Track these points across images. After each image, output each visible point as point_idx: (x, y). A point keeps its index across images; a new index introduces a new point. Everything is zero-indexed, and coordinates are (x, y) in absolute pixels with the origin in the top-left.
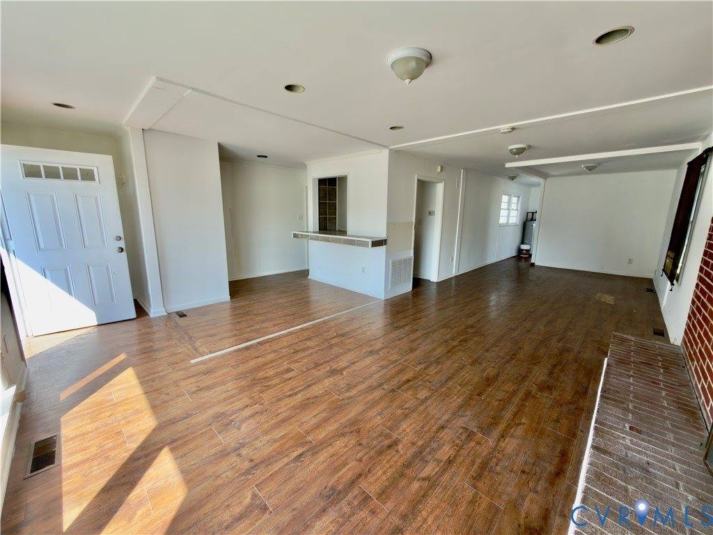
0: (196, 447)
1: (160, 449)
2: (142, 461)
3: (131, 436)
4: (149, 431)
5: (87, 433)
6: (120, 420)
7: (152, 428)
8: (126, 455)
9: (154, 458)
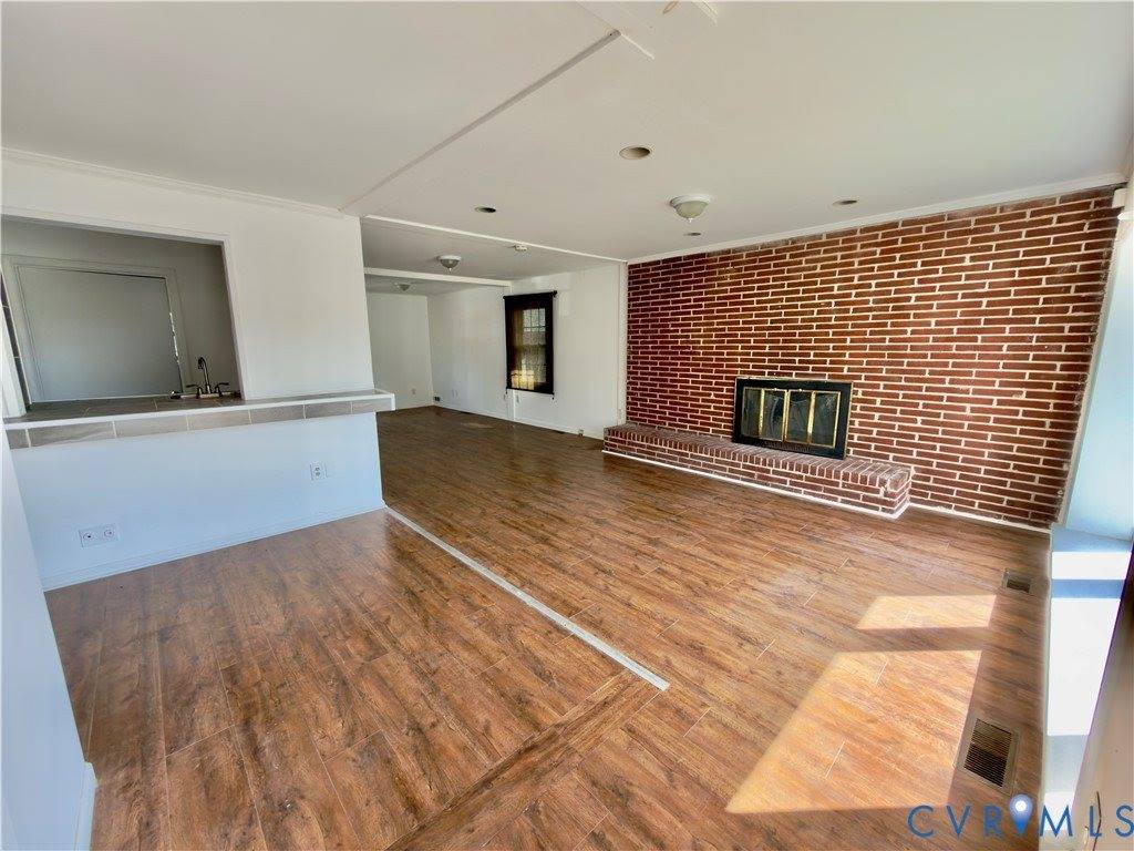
0: (837, 607)
1: (865, 632)
2: (889, 638)
3: (875, 668)
4: (854, 655)
5: (919, 724)
6: (869, 700)
7: (848, 654)
8: (897, 656)
9: (877, 631)
